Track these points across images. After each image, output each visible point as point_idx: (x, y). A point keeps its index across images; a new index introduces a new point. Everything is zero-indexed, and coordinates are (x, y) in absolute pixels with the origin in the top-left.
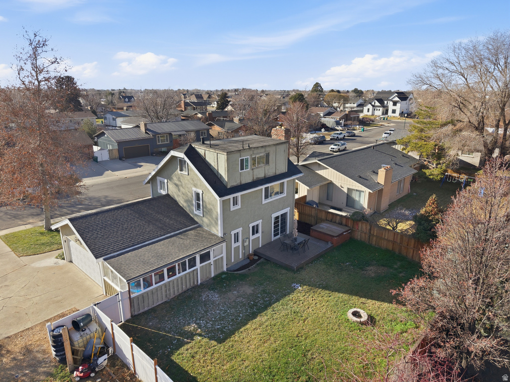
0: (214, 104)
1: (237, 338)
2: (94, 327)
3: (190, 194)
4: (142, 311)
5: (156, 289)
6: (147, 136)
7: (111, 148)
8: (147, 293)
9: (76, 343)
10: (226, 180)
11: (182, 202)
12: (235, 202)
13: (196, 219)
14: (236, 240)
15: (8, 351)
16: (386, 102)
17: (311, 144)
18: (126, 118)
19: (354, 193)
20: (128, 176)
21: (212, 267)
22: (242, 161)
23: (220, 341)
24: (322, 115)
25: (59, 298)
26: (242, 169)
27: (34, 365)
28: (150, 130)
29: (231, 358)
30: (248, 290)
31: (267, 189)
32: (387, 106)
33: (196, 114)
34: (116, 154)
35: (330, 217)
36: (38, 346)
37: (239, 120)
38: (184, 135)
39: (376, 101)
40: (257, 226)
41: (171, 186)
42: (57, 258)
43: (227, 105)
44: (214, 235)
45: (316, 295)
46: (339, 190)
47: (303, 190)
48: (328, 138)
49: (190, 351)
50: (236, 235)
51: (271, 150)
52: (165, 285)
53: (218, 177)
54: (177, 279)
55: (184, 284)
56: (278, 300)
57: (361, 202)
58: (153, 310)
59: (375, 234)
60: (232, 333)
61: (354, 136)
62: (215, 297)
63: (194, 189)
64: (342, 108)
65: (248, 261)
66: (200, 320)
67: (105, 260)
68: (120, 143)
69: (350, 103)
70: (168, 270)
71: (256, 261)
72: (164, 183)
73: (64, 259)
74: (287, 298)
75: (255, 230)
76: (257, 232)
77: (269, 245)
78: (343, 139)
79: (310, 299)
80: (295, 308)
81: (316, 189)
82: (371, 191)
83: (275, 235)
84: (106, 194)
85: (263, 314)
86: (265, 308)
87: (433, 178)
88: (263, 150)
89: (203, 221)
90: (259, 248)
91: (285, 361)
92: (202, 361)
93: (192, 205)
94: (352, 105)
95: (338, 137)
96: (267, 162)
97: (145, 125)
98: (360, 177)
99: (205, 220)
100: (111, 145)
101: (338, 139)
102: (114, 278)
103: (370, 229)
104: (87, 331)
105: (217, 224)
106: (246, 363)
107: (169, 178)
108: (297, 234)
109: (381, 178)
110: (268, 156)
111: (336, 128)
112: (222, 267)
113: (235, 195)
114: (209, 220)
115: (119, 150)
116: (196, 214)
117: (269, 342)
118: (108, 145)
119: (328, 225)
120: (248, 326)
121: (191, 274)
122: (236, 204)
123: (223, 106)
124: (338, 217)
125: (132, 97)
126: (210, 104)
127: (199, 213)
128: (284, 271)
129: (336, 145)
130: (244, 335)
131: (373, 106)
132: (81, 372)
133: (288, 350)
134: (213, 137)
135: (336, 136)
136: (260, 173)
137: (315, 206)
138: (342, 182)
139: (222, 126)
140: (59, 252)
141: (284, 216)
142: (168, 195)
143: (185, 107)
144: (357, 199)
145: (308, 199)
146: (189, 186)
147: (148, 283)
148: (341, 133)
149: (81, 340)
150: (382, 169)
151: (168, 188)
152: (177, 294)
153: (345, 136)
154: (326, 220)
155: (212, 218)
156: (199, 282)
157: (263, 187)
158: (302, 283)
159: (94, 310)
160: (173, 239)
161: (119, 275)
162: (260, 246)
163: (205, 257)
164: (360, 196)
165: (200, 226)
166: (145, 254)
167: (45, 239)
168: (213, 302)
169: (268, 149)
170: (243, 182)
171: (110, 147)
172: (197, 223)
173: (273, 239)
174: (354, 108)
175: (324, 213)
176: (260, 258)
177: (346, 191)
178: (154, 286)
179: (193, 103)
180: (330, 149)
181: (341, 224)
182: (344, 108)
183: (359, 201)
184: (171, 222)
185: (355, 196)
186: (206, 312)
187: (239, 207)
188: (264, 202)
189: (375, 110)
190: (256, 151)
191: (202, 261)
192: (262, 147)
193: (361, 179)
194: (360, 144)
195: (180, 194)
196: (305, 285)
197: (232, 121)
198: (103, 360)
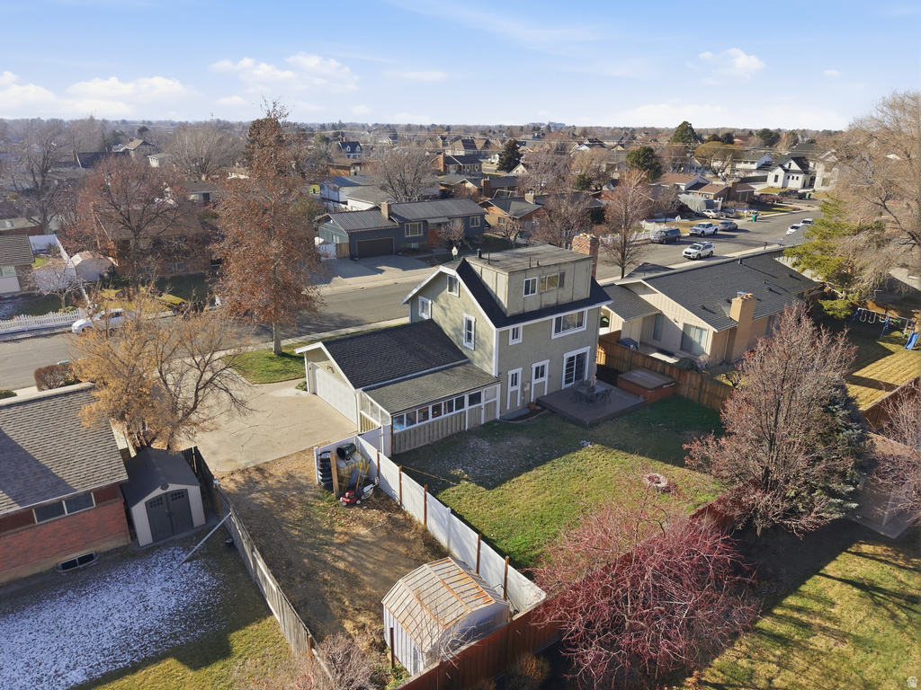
0: (494, 158)
1: (507, 487)
2: (358, 457)
3: (459, 322)
4: (402, 451)
5: (420, 428)
6: (391, 224)
7: (338, 242)
8: (409, 431)
9: (342, 470)
10: (506, 306)
11: (448, 330)
12: (515, 335)
13: (465, 352)
14: (514, 382)
15: (271, 475)
16: (811, 164)
17: (653, 242)
18: (355, 188)
19: (693, 330)
20: (365, 286)
21: (483, 411)
22: (528, 282)
23: (489, 488)
24: (683, 188)
25: (309, 431)
26: (527, 293)
27: (301, 489)
28: (395, 216)
29: (500, 504)
30: (526, 442)
31: (558, 320)
32: (815, 173)
33: (464, 182)
34: (346, 251)
35: (649, 363)
36: (299, 473)
37: (535, 197)
38: (445, 223)
39: (792, 162)
40: (543, 367)
41: (436, 309)
42: (297, 388)
43: (517, 163)
44: (486, 374)
45: (609, 456)
46: (671, 325)
47: (617, 323)
48: (686, 232)
49: (456, 493)
50: (515, 377)
51: (568, 269)
52: (429, 425)
53: (495, 302)
54: (442, 420)
55: (449, 427)
56: (560, 456)
57: (702, 345)
58: (415, 451)
59: (707, 390)
60: (503, 481)
61: (735, 229)
62: (485, 445)
63: (465, 315)
64: (728, 171)
65: (528, 411)
66: (467, 466)
67: (364, 390)
68: (352, 235)
69: (746, 162)
70: (433, 407)
71: (537, 412)
72: (427, 304)
73: (306, 390)
74: (572, 455)
75: (540, 372)
76: (542, 375)
77: (557, 394)
78: (714, 235)
79: (600, 459)
80: (580, 466)
81: (637, 323)
82: (716, 331)
83: (567, 382)
84: (340, 312)
85: (541, 467)
86: (544, 462)
87: (833, 315)
88: (557, 268)
89: (473, 356)
90: (544, 396)
91: (558, 513)
92: (468, 503)
93: (462, 334)
94: (749, 166)
95: (703, 232)
96: (562, 284)
97: (389, 206)
98: (704, 308)
99: (476, 354)
100: (339, 236)
101: (703, 235)
102: (375, 411)
103: (701, 384)
104: (352, 460)
105: (490, 359)
106: (516, 510)
107: (434, 299)
108: (595, 381)
109: (735, 311)
110: (562, 276)
111: (706, 213)
112: (495, 414)
113: (515, 326)
114: (481, 354)
115: (350, 245)
116: (466, 347)
117: (543, 495)
118: (334, 237)
119: (644, 374)
120: (521, 478)
121: (458, 417)
122: (517, 337)
123: (509, 164)
124: (660, 365)
125: (357, 143)
126: (486, 156)
127: (470, 346)
128: (572, 426)
129: (694, 248)
130: (516, 485)
131: (786, 171)
132: (348, 498)
133: (565, 504)
134: (489, 226)
135: (701, 229)
136: (551, 298)
137: (632, 346)
138: (677, 314)
139: (506, 208)
140: (300, 381)
141: (581, 357)
142: (431, 320)
143: (444, 165)
144: (696, 339)
145: (623, 336)
146: (459, 311)
147: (411, 421)
148: (710, 225)
149: (346, 468)
150: (738, 299)
151: (433, 311)
152: (440, 437)
153: (716, 230)
154: (643, 367)
155: (485, 352)
156: (467, 428)
157: (554, 317)
158: (594, 441)
159: (357, 440)
160: (437, 374)
161: (380, 407)
162: (546, 394)
163: (475, 399)
164: (701, 337)
165: (469, 362)
166: (406, 389)
167: (277, 365)
168: (482, 450)
169: (563, 267)
170: (527, 310)
171: (337, 240)
172: (467, 358)
173: (564, 386)
174: (751, 171)
175: (640, 357)
176: (544, 408)
177: (681, 327)
178: (418, 424)
179: (458, 157)
180: (684, 254)
181: (663, 373)
182: (733, 170)
183: (700, 342)
184: (436, 354)
185: (694, 336)
186: (474, 459)
187: (519, 341)
188: (554, 336)
189: (789, 177)
190: (546, 271)
191: (471, 403)
192: (555, 265)
193: (705, 312)
194: (740, 246)
195: (447, 320)
196: (597, 443)
197: (522, 199)
198: (368, 489)
